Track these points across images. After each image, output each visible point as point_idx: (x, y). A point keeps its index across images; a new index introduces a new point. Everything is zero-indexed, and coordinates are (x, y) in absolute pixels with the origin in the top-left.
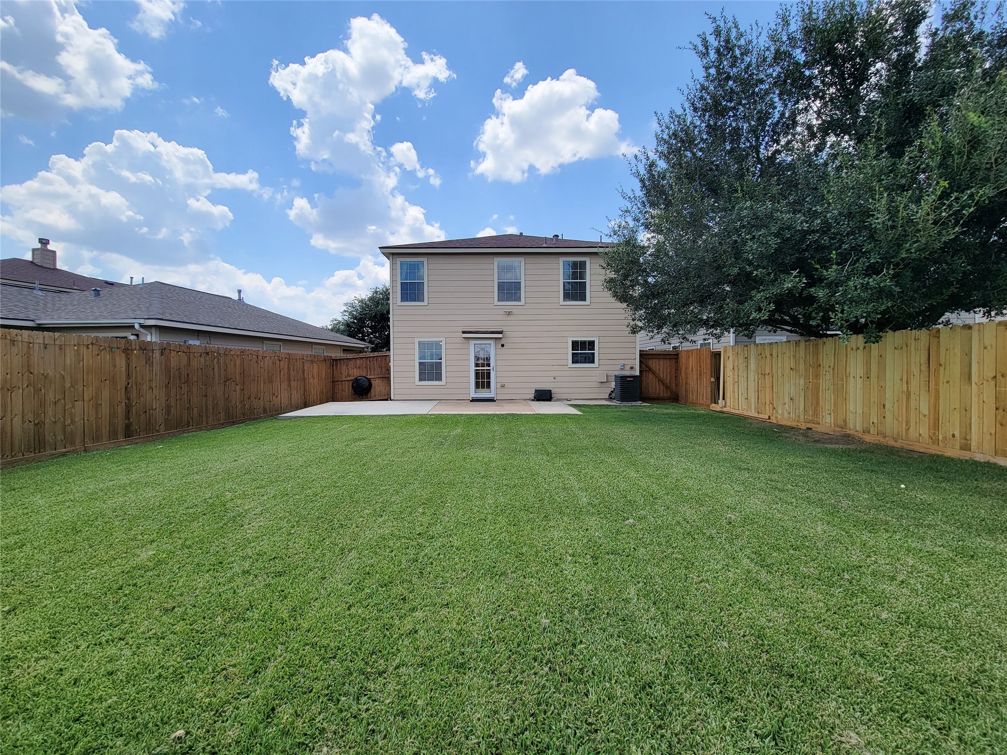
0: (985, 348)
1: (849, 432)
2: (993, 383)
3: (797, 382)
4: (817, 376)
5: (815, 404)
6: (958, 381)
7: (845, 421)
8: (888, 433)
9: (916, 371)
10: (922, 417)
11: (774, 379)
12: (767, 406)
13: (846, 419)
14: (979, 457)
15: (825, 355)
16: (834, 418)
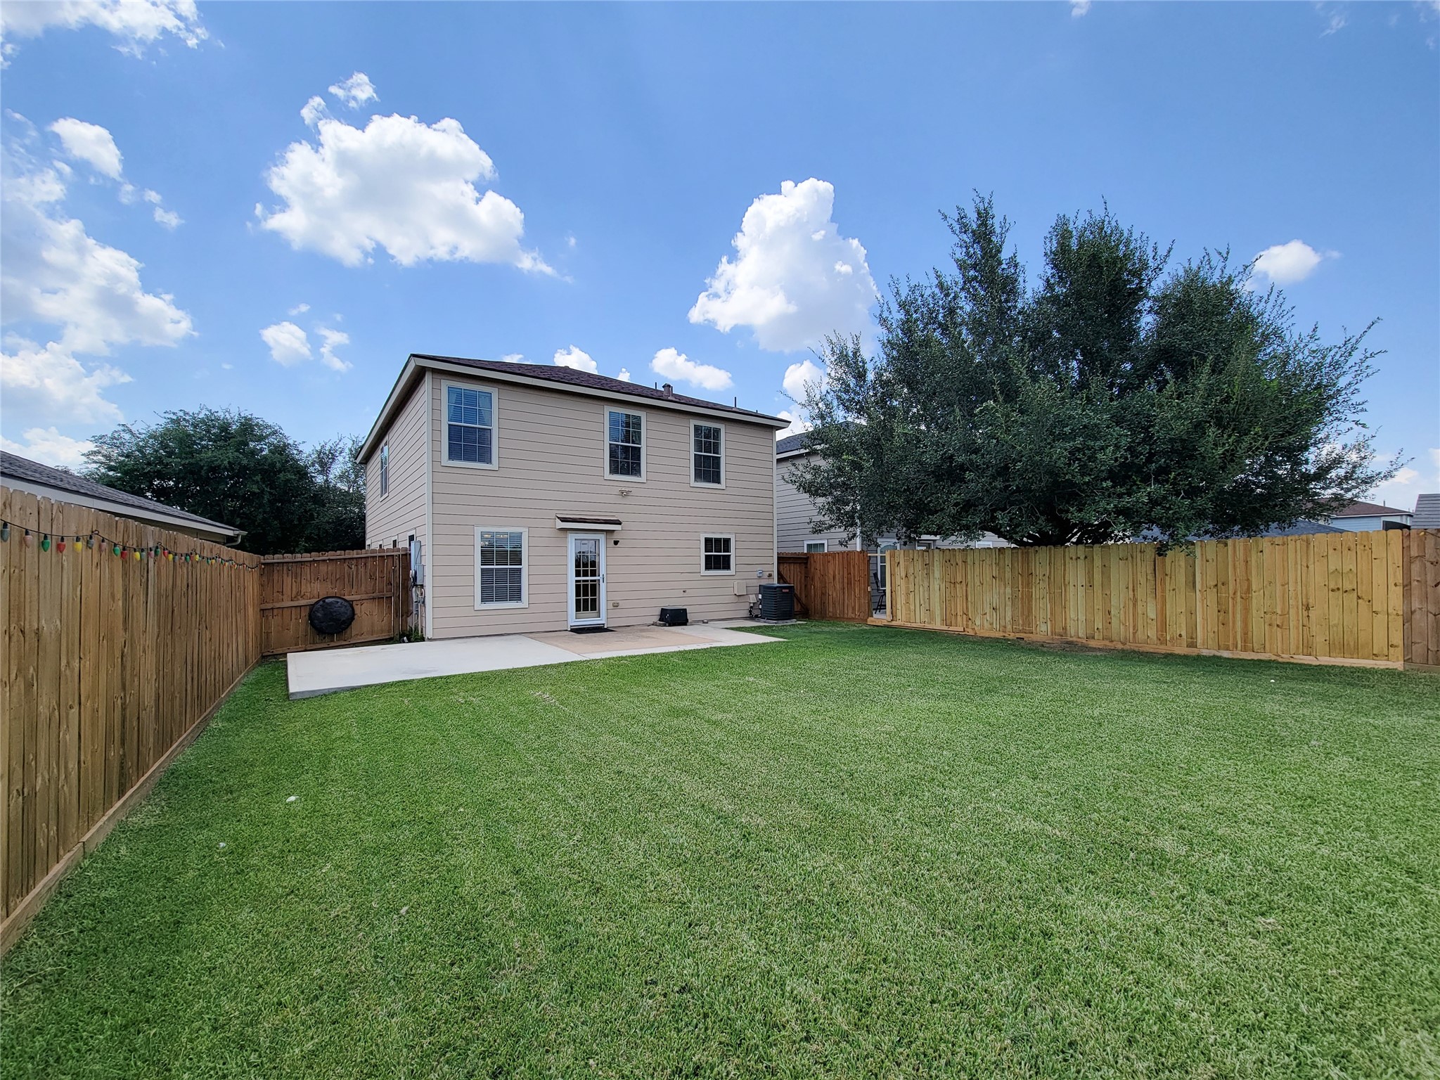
0: (1207, 561)
1: (1071, 639)
2: (1215, 590)
3: (1002, 591)
4: (1028, 585)
5: (1028, 613)
6: (1183, 589)
7: (1065, 629)
8: (1115, 637)
9: (1143, 581)
10: (1149, 621)
11: (969, 589)
12: (958, 617)
13: (1066, 627)
14: (1205, 652)
15: (1038, 563)
16: (1052, 626)
